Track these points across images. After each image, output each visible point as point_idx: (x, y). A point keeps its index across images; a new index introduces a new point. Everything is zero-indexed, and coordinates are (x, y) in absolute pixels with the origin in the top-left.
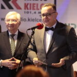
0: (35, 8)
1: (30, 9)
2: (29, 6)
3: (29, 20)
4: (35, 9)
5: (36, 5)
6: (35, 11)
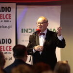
0: (2, 17)
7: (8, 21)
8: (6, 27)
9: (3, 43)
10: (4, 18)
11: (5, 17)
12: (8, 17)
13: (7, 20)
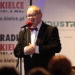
0: (12, 6)
1: (6, 8)
2: (5, 5)
3: (5, 19)
4: (11, 8)
5: (12, 4)
6: (11, 10)
7: (20, 11)
8: (17, 19)
9: (12, 40)
10: (14, 8)
11: (15, 6)
12: (19, 5)
13: (18, 10)
